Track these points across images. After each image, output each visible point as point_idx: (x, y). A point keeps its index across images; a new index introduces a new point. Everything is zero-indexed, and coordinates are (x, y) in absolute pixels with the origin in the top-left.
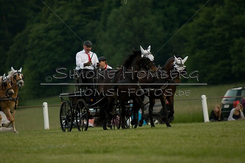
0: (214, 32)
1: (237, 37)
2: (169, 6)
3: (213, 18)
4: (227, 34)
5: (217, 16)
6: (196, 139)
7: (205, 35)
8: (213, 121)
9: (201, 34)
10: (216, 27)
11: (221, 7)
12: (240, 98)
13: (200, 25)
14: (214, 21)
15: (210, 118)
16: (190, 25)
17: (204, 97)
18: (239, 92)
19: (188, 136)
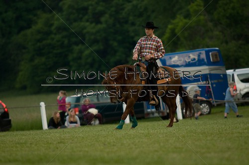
0: (53, 39)
1: (77, 44)
2: (6, 12)
3: (52, 25)
4: (66, 42)
5: (56, 23)
6: (33, 146)
7: (44, 42)
8: (51, 129)
9: (39, 41)
10: (55, 34)
11: (60, 14)
12: (79, 105)
13: (39, 32)
14: (53, 28)
15: (49, 126)
16: (29, 32)
17: (42, 104)
18: (78, 99)
19: (25, 143)
